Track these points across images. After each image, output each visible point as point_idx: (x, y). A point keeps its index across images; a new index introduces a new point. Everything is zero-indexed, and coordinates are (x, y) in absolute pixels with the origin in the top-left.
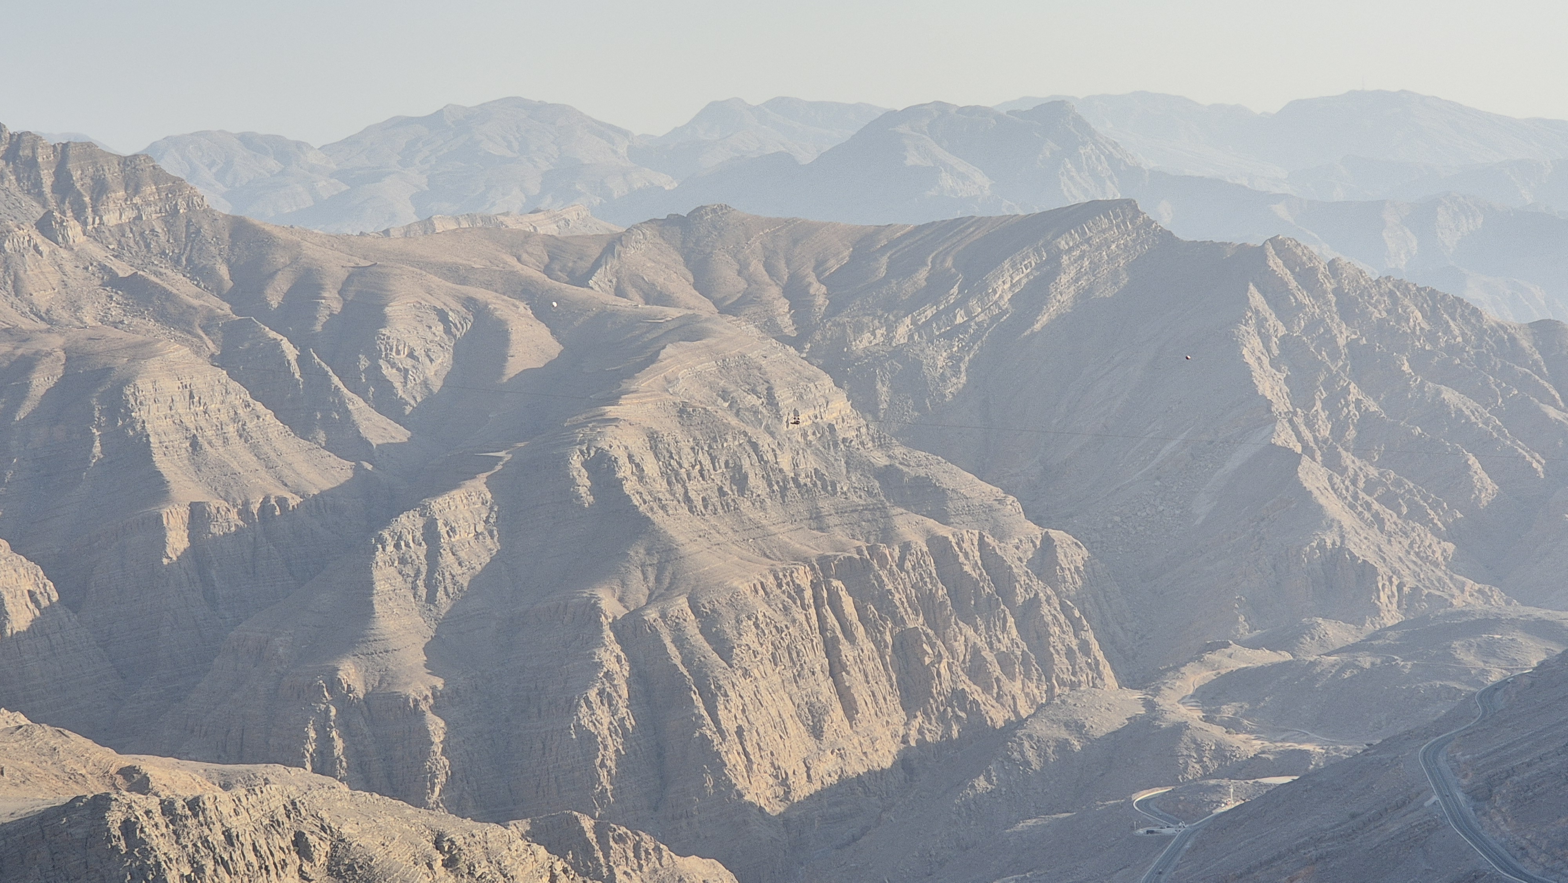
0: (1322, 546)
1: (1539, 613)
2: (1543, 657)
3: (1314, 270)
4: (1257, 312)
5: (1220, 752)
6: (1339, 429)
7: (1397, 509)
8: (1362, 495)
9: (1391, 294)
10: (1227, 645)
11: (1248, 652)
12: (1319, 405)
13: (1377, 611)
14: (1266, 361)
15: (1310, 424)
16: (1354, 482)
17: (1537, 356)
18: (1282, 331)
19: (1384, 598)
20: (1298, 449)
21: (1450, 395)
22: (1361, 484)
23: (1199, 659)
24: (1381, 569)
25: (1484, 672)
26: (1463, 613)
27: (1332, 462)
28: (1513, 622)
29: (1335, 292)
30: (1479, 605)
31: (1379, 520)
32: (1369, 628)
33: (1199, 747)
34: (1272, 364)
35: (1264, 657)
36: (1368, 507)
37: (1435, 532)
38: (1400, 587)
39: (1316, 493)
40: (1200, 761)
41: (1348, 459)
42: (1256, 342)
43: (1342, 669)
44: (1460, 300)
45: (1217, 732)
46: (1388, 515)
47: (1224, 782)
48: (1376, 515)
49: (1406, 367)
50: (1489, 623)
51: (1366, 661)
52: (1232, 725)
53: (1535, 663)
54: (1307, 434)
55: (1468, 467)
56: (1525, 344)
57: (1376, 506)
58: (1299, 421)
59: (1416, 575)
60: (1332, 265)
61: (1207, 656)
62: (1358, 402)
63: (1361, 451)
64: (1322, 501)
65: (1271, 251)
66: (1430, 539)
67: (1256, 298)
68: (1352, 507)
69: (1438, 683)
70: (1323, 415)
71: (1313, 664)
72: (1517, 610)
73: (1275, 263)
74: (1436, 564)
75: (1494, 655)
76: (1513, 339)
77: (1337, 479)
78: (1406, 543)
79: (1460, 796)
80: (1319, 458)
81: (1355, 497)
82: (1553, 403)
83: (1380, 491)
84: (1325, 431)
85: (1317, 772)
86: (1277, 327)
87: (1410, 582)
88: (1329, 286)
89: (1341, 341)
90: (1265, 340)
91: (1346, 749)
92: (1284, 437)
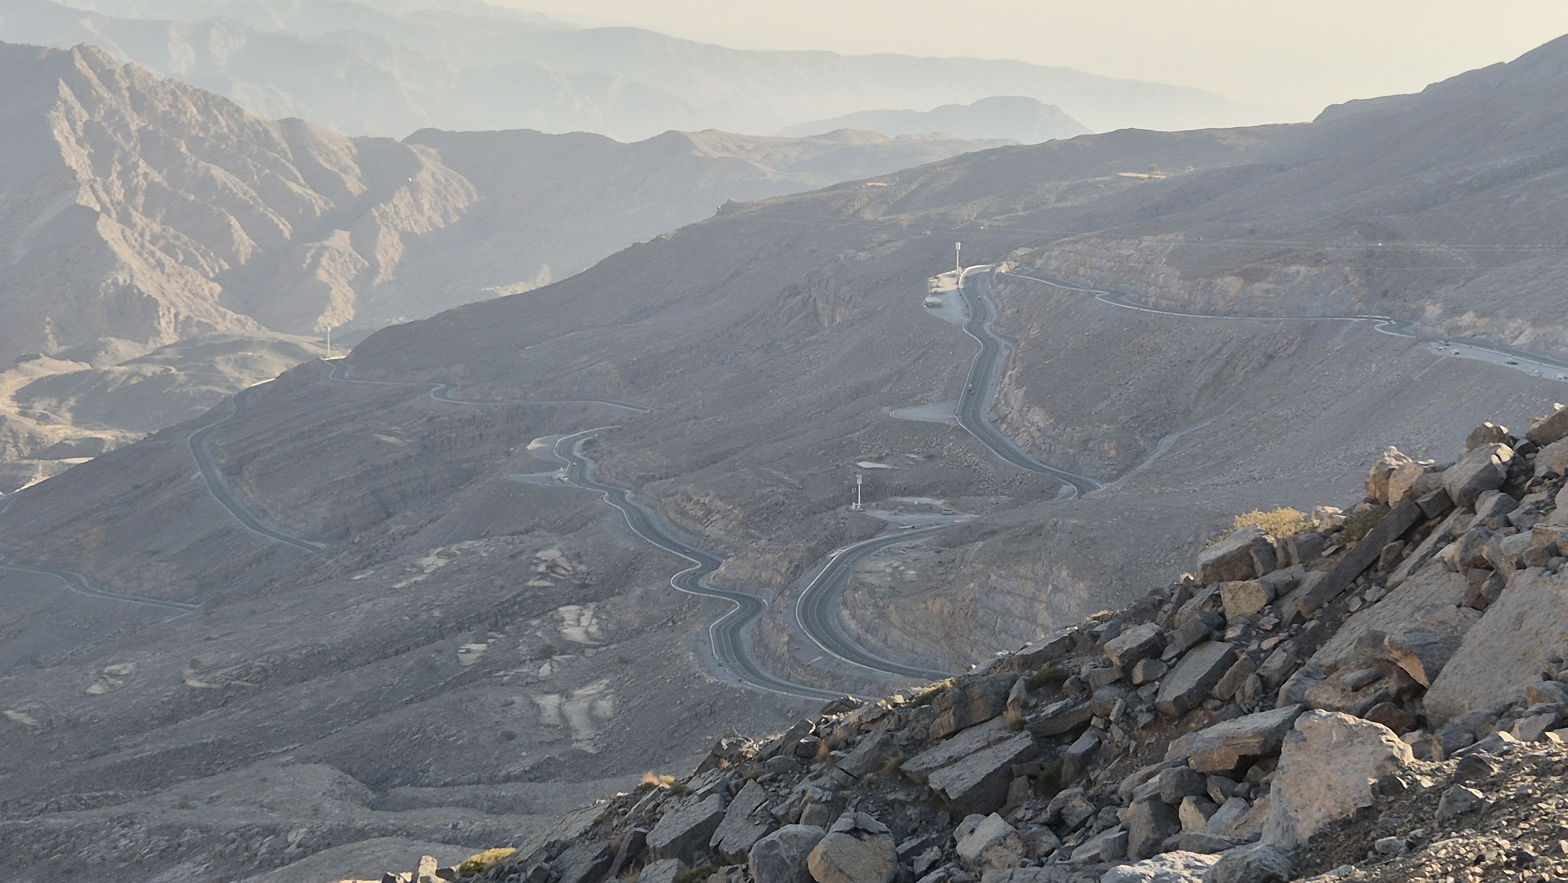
0: (115, 283)
1: (282, 337)
2: (284, 369)
3: (111, 72)
4: (66, 102)
5: (32, 439)
6: (131, 194)
7: (174, 256)
8: (148, 245)
9: (173, 93)
10: (38, 357)
11: (56, 363)
12: (114, 175)
13: (158, 333)
14: (73, 140)
15: (107, 190)
16: (142, 235)
17: (285, 145)
18: (86, 117)
19: (163, 323)
20: (98, 208)
21: (217, 172)
22: (147, 237)
23: (16, 367)
24: (161, 301)
25: (240, 380)
26: (224, 336)
27: (125, 219)
28: (262, 343)
29: (128, 89)
30: (236, 331)
31: (160, 265)
32: (151, 346)
33: (15, 435)
34: (79, 142)
35: (69, 367)
36: (152, 254)
37: (205, 275)
38: (176, 315)
39: (111, 243)
40: (16, 446)
41: (138, 218)
42: (65, 125)
43: (130, 377)
44: (227, 100)
45: (30, 423)
46: (167, 260)
47: (35, 462)
48: (159, 262)
49: (184, 149)
50: (243, 344)
51: (149, 370)
52: (43, 419)
53: (278, 374)
54: (104, 197)
55: (230, 226)
56: (276, 135)
57: (159, 254)
58: (98, 187)
59: (189, 307)
60: (127, 70)
61: (23, 365)
62: (146, 175)
63: (148, 212)
64: (116, 249)
65: (77, 55)
66: (200, 280)
67: (65, 91)
68: (140, 254)
69: (204, 388)
70: (118, 183)
71: (107, 373)
72: (265, 334)
73: (81, 65)
74: (205, 299)
75: (247, 367)
76: (266, 131)
77: (128, 232)
78: (182, 282)
79: (218, 472)
80: (114, 214)
81: (142, 246)
82: (295, 180)
83: (162, 242)
84: (120, 196)
85: (109, 454)
86: (82, 114)
87: (184, 312)
88: (124, 84)
89: (133, 127)
90: (72, 123)
91: (133, 436)
92: (86, 199)
